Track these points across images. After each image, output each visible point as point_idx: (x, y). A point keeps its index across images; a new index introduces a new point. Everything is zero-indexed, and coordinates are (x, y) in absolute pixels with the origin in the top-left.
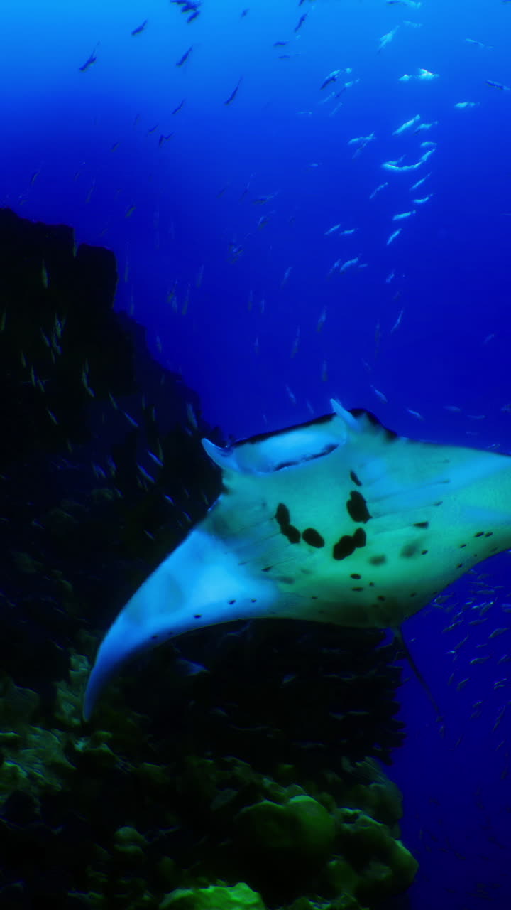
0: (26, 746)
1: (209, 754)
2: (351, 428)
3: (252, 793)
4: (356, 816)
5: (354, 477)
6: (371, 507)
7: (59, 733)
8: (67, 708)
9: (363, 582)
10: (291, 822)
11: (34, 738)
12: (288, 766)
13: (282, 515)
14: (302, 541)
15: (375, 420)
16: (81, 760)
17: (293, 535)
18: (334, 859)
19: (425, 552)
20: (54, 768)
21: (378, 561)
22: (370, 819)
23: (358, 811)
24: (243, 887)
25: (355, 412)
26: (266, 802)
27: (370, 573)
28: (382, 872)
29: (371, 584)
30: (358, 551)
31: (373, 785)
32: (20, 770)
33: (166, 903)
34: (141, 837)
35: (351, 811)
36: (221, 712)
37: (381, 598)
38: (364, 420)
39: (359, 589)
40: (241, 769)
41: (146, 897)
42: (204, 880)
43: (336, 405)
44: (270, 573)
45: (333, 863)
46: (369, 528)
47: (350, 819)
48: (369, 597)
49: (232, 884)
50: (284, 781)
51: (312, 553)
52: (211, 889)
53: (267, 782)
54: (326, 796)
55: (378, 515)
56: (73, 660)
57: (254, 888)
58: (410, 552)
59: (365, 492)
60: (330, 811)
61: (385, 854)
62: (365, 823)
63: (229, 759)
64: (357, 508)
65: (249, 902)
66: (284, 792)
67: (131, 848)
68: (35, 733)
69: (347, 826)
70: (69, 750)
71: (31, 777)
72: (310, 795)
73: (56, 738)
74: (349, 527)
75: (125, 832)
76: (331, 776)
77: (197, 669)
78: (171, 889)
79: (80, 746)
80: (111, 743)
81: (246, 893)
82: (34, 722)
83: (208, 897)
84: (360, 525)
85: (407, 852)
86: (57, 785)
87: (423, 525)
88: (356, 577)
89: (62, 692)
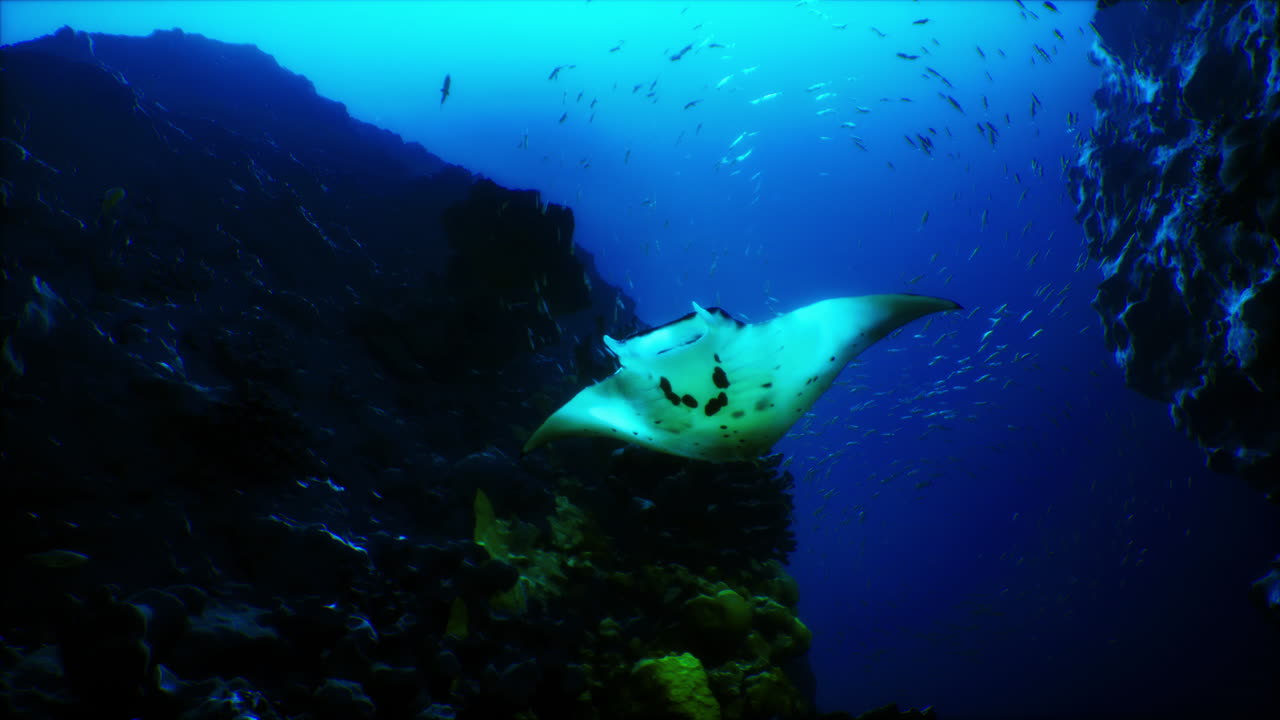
0: (534, 565)
1: (659, 562)
2: (709, 323)
3: (691, 590)
4: (765, 602)
5: (717, 358)
6: (730, 377)
7: (555, 554)
8: (561, 537)
9: (729, 431)
10: (719, 609)
11: (539, 558)
12: (713, 568)
13: (665, 385)
14: (682, 404)
15: (726, 315)
16: (574, 573)
17: (674, 399)
18: (752, 633)
19: (772, 405)
20: (553, 579)
21: (738, 415)
22: (775, 604)
23: (766, 598)
24: (688, 656)
25: (712, 310)
26: (703, 596)
27: (733, 424)
28: (787, 641)
29: (735, 432)
30: (723, 409)
31: (777, 579)
32: (531, 582)
33: (635, 670)
34: (616, 624)
35: (761, 599)
36: (667, 534)
37: (742, 441)
38: (718, 316)
39: (726, 436)
40: (682, 572)
41: (622, 666)
42: (660, 652)
43: (696, 306)
44: (662, 425)
45: (752, 636)
46: (728, 392)
47: (761, 604)
48: (734, 440)
49: (680, 653)
50: (713, 579)
51: (689, 411)
52: (666, 659)
53: (702, 581)
54: (744, 589)
55: (735, 382)
56: (558, 500)
57: (695, 655)
58: (762, 405)
59: (724, 367)
60: (746, 599)
61: (788, 628)
62: (772, 607)
63: (673, 565)
64: (720, 378)
65: (693, 667)
66: (713, 587)
67: (611, 633)
68: (538, 555)
69: (759, 610)
70: (563, 566)
71: (539, 586)
72: (732, 589)
73: (553, 559)
74: (714, 392)
75: (607, 621)
76: (745, 574)
77: (647, 504)
78: (638, 658)
79: (571, 562)
80: (592, 559)
81: (690, 660)
82: (536, 546)
83: (662, 663)
84: (723, 390)
85: (803, 626)
86: (557, 591)
87: (768, 385)
88: (724, 427)
89: (555, 525)
